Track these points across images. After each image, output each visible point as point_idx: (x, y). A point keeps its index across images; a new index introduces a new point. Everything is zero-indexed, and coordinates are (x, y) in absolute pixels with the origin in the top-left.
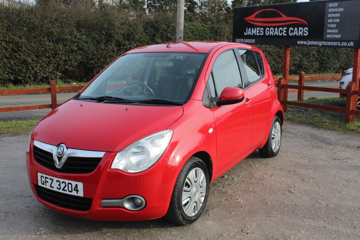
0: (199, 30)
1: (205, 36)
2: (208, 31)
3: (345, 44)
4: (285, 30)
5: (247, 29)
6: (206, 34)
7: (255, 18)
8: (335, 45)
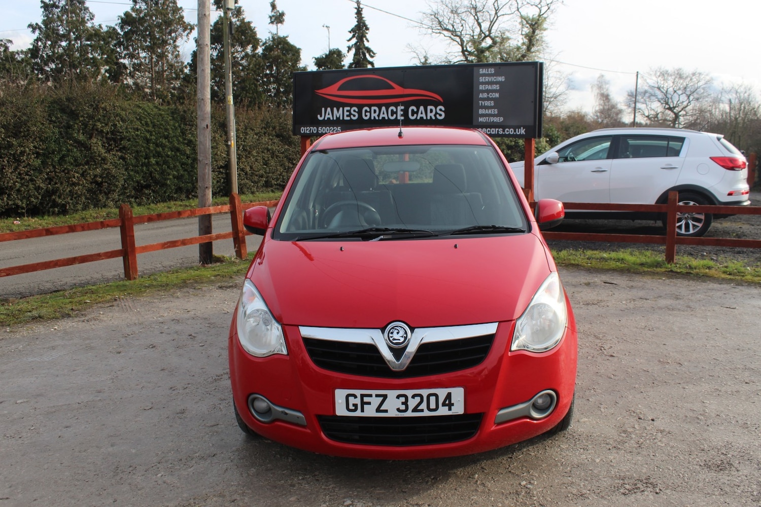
0: (152, 114)
1: (163, 126)
2: (168, 118)
3: (512, 131)
4: (402, 110)
5: (323, 109)
6: (165, 122)
7: (338, 90)
8: (494, 133)
